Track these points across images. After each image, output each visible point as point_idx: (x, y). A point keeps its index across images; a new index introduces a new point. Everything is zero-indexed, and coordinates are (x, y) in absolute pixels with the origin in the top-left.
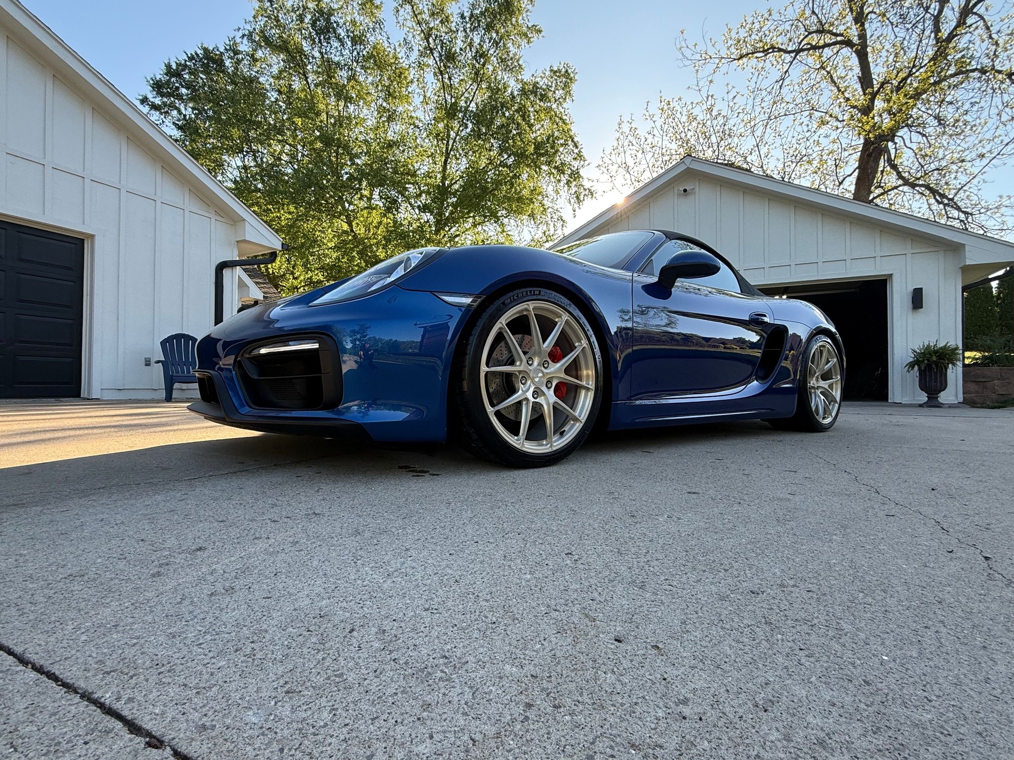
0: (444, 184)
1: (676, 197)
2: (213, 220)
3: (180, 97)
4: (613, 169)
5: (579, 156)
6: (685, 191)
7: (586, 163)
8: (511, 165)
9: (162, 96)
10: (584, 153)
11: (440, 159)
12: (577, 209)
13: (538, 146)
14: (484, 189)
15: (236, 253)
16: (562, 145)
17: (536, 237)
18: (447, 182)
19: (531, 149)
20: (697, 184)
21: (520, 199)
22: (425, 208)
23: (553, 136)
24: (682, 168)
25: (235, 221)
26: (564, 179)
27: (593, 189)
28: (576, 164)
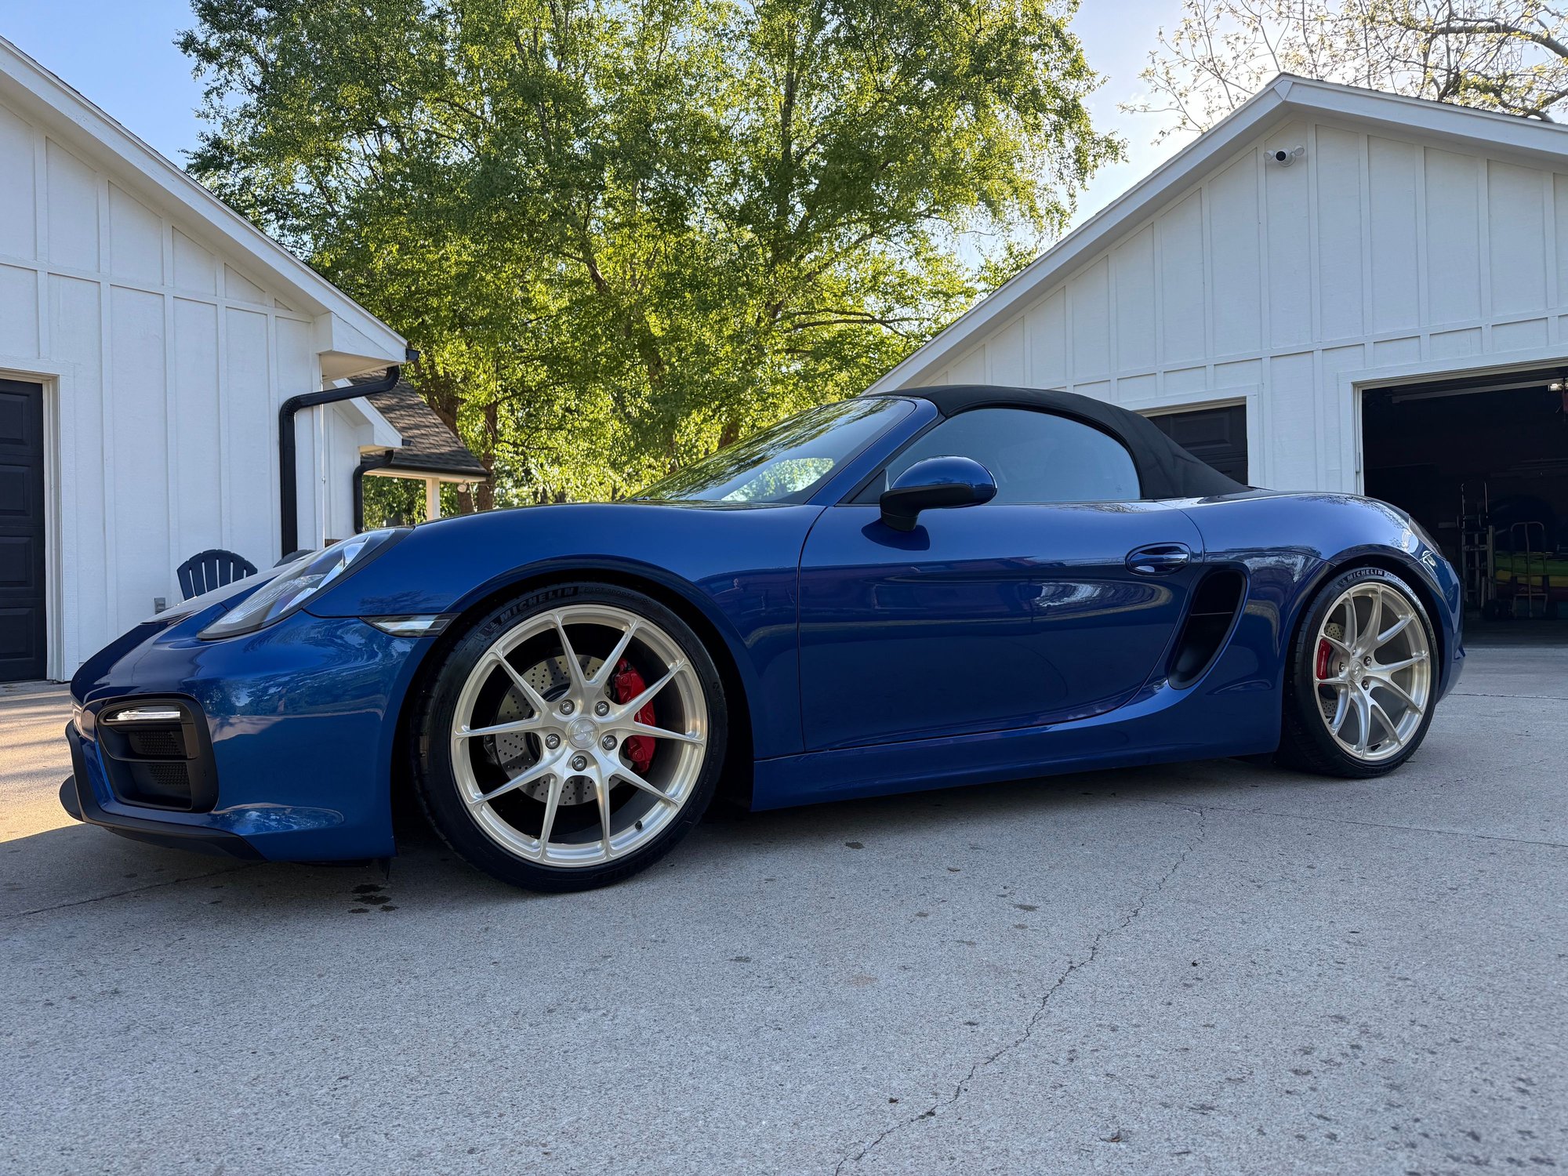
0: (787, 153)
1: (1262, 170)
2: (272, 318)
3: (255, 28)
4: (1183, 77)
5: (1077, 70)
6: (1281, 156)
7: (1098, 79)
8: (925, 100)
9: (220, 30)
10: (1089, 60)
11: (775, 98)
12: (1079, 192)
13: (980, 56)
14: (867, 160)
15: (317, 377)
16: (1034, 47)
17: (993, 260)
18: (794, 148)
19: (965, 62)
20: (1311, 136)
21: (950, 175)
22: (743, 216)
23: (1013, 27)
24: (1272, 103)
25: (312, 314)
26: (1047, 120)
27: (1116, 139)
28: (1071, 86)
